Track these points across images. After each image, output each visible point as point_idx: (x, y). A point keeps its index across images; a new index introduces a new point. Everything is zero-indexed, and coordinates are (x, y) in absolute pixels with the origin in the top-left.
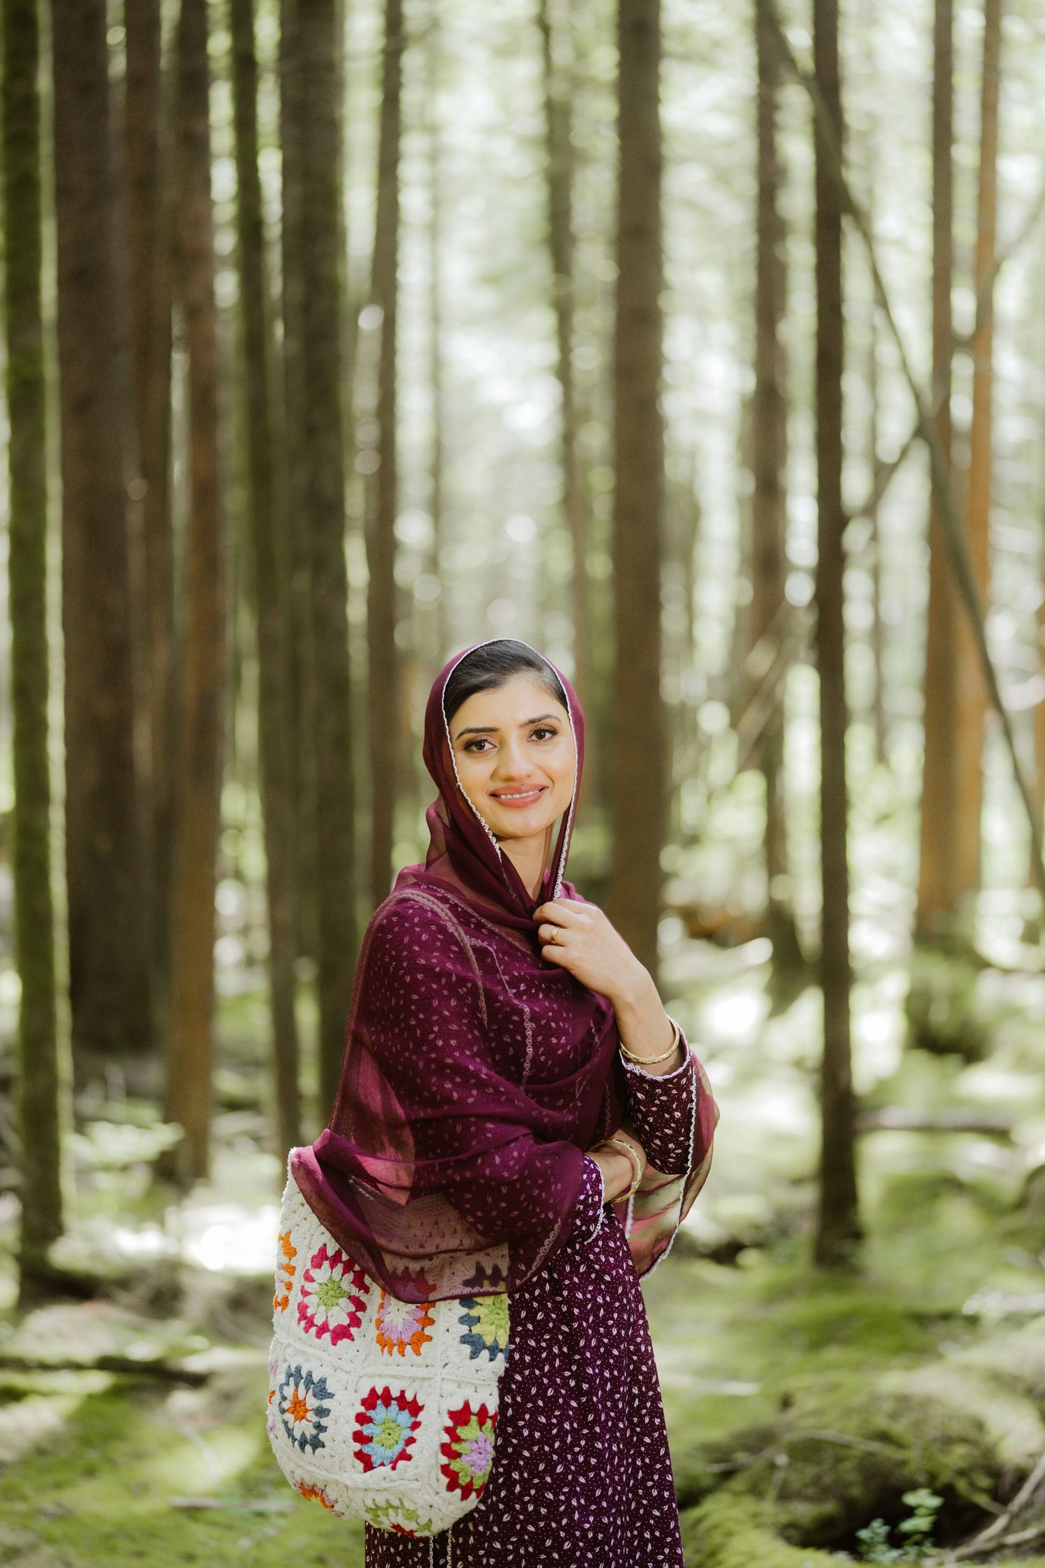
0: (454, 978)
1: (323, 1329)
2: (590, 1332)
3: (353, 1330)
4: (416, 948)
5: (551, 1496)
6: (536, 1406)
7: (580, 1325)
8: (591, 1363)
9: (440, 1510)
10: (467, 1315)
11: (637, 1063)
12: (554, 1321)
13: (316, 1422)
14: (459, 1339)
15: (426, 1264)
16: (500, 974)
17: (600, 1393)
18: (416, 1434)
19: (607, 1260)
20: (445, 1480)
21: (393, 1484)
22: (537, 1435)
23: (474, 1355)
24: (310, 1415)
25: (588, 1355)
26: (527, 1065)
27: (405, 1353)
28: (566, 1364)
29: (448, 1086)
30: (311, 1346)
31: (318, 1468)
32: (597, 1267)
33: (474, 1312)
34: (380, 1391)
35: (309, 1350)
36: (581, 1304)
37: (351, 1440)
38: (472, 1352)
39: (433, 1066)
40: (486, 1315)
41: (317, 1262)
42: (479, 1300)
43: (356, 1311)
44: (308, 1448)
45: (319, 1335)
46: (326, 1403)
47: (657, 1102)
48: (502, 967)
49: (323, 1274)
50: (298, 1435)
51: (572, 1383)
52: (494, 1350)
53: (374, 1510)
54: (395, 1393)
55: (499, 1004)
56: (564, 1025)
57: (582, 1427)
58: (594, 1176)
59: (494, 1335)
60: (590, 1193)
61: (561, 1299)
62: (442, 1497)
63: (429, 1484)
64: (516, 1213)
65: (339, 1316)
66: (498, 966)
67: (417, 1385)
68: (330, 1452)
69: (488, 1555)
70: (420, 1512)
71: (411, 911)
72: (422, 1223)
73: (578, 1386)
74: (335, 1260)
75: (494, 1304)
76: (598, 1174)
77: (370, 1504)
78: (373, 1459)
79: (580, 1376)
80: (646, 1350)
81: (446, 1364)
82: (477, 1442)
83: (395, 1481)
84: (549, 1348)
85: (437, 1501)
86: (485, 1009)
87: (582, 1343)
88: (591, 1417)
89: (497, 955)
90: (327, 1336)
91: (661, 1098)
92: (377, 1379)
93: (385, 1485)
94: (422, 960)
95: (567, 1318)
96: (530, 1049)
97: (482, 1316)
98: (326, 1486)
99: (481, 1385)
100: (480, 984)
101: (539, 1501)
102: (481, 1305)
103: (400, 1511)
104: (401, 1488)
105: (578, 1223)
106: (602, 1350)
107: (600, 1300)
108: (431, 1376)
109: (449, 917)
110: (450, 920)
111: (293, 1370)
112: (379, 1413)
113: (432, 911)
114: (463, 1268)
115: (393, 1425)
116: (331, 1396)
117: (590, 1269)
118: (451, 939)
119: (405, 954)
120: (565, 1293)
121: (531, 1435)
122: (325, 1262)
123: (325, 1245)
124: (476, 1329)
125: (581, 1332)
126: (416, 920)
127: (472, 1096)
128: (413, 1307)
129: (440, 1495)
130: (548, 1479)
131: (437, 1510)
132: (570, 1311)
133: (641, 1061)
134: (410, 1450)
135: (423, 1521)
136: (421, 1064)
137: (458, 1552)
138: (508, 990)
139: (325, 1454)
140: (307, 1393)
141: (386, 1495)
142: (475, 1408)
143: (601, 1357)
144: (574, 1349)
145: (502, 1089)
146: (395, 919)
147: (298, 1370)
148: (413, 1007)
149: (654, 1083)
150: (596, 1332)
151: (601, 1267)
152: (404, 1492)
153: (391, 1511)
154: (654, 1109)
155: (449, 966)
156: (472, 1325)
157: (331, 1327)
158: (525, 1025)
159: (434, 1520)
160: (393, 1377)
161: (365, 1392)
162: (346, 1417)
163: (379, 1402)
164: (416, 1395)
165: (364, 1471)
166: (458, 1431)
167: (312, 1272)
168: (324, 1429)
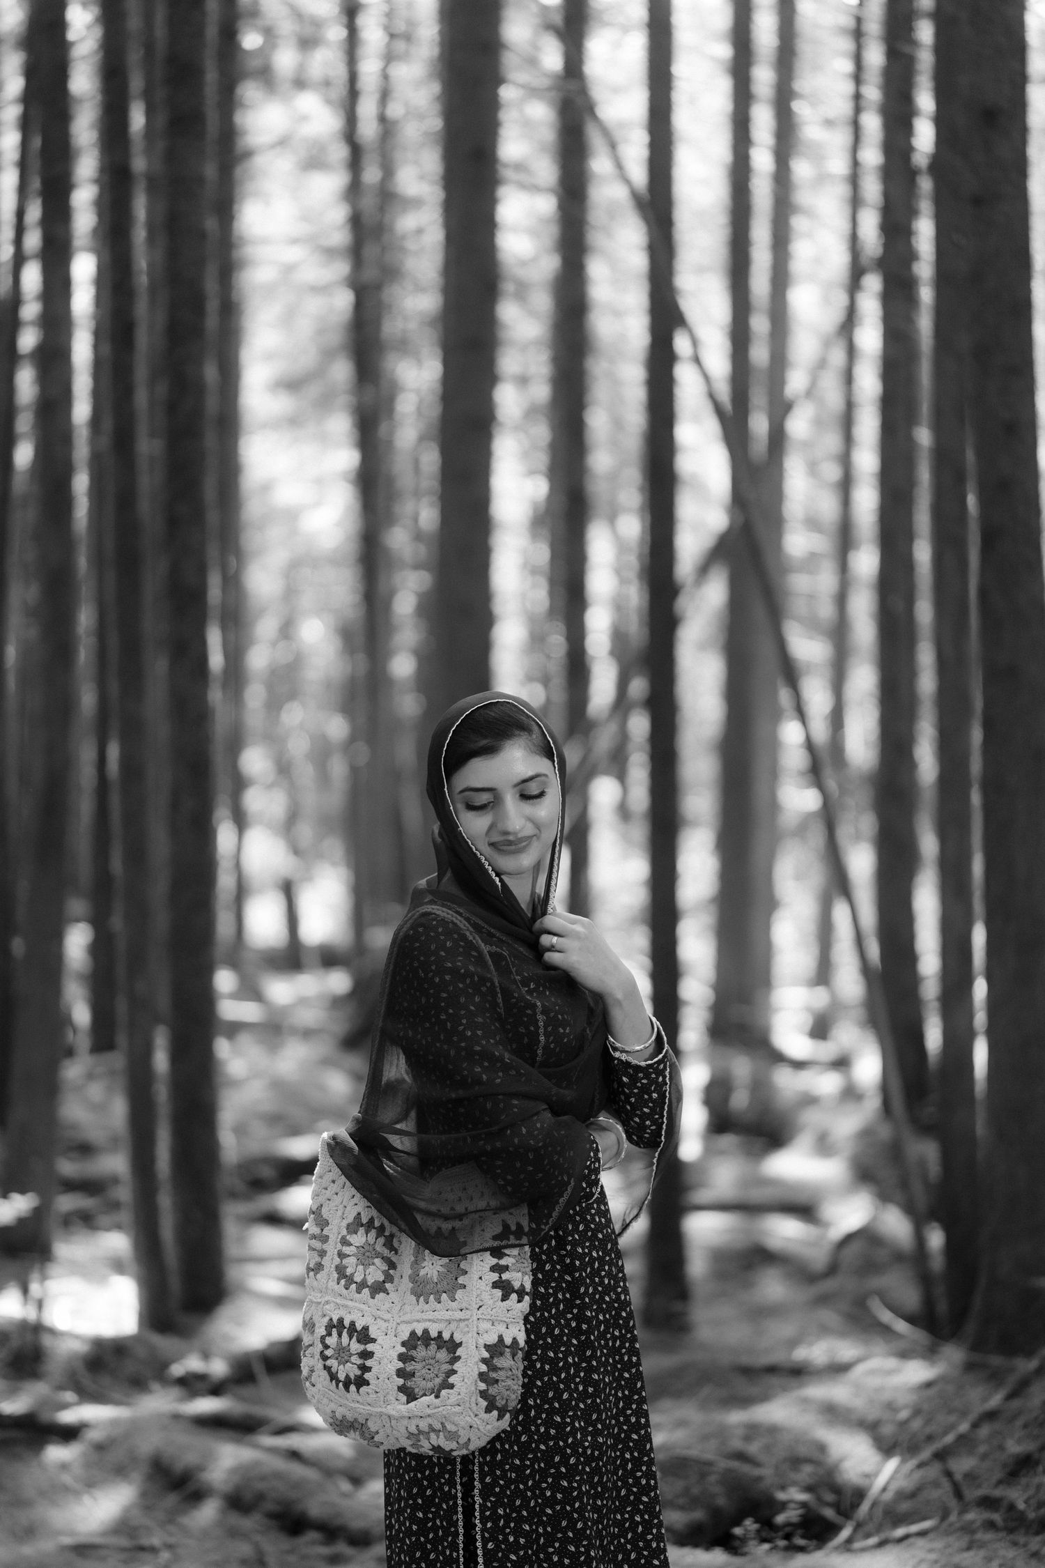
0: (476, 978)
1: (362, 1286)
2: (588, 1281)
3: (388, 1285)
4: (443, 953)
5: (558, 1419)
6: (546, 1343)
7: (581, 1275)
8: (589, 1307)
9: (479, 1430)
10: (497, 1264)
11: (623, 1051)
12: (559, 1271)
13: (360, 1364)
14: (491, 1285)
15: (457, 1224)
16: (513, 975)
18: (457, 1366)
19: (600, 1221)
20: (484, 1404)
21: (436, 1410)
22: (547, 1367)
23: (505, 1298)
24: (354, 1359)
25: (587, 1300)
26: (540, 1052)
27: (442, 1299)
28: (569, 1309)
29: (478, 1069)
30: (352, 1300)
31: (362, 1404)
32: (592, 1226)
33: (503, 1262)
34: (419, 1333)
35: (350, 1303)
36: (581, 1257)
37: (395, 1377)
38: (503, 1295)
39: (463, 1053)
40: (512, 1264)
41: (353, 1228)
42: (507, 1251)
43: (389, 1269)
44: (353, 1388)
45: (359, 1291)
46: (370, 1347)
47: (639, 1084)
48: (515, 969)
49: (359, 1239)
50: (342, 1376)
51: (574, 1324)
52: (521, 1293)
53: (416, 1435)
54: (434, 1334)
55: (515, 1000)
57: (581, 1361)
59: (520, 1280)
60: (593, 1159)
61: (565, 1253)
62: (481, 1419)
63: (470, 1408)
64: (540, 1175)
65: (375, 1273)
66: (511, 968)
67: (453, 1326)
68: (374, 1388)
69: (511, 1470)
70: (461, 1433)
71: (435, 923)
72: (452, 1189)
73: (579, 1326)
74: (370, 1225)
75: (519, 1254)
77: (413, 1429)
78: (416, 1390)
79: (580, 1318)
80: (625, 1298)
81: (480, 1307)
82: (511, 1370)
83: (439, 1407)
84: (555, 1295)
85: (476, 1422)
86: (501, 1005)
87: (582, 1290)
88: (589, 1353)
89: (511, 959)
90: (366, 1291)
91: (643, 1081)
92: (415, 1324)
93: (429, 1411)
94: (449, 964)
95: (570, 1269)
96: (542, 1038)
97: (510, 1265)
98: (367, 1420)
99: (512, 1322)
100: (497, 984)
101: (549, 1423)
102: (508, 1255)
103: (441, 1433)
104: (444, 1413)
105: (584, 1185)
106: (597, 1296)
107: (595, 1254)
108: (467, 1317)
109: (468, 927)
111: (335, 1321)
112: (421, 1352)
113: (452, 922)
114: (491, 1225)
115: (433, 1362)
116: (374, 1341)
117: (587, 1228)
118: (471, 946)
119: (433, 958)
120: (569, 1248)
121: (542, 1367)
122: (361, 1228)
123: (359, 1214)
124: (505, 1276)
125: (581, 1281)
127: (499, 1077)
128: (446, 1260)
129: (480, 1416)
130: (557, 1405)
131: (476, 1430)
132: (572, 1263)
133: (627, 1049)
134: (451, 1380)
135: (462, 1441)
136: (452, 1053)
137: (486, 1469)
138: (522, 988)
139: (370, 1391)
140: (350, 1340)
141: (430, 1420)
142: (508, 1341)
143: (597, 1302)
144: (576, 1295)
145: (522, 1071)
146: (421, 930)
147: (341, 1321)
148: (443, 1004)
149: (638, 1068)
150: (593, 1281)
151: (595, 1227)
152: (447, 1416)
153: (433, 1436)
154: (636, 1091)
155: (472, 968)
156: (503, 1273)
157: (369, 1284)
158: (538, 1018)
159: (473, 1439)
160: (430, 1320)
161: (405, 1336)
162: (389, 1357)
163: (419, 1343)
164: (452, 1336)
165: (408, 1402)
166: (494, 1361)
167: (348, 1237)
168: (369, 1369)
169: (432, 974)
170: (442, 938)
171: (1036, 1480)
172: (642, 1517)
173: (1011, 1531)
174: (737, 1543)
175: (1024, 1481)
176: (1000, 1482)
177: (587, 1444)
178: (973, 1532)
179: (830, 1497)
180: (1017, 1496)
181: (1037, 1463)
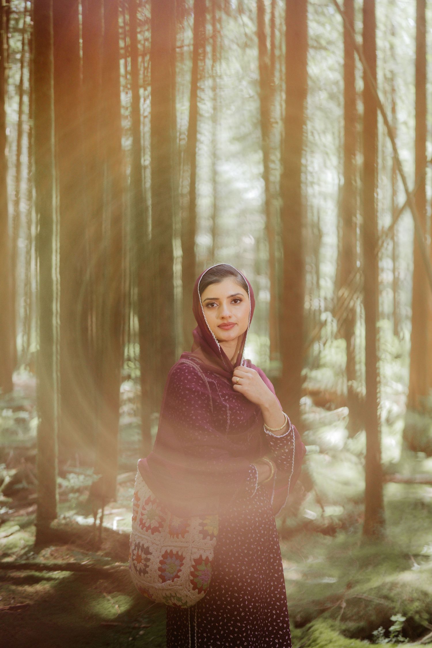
0: (200, 393)
2: (253, 531)
3: (160, 529)
4: (186, 381)
5: (237, 595)
7: (249, 529)
8: (253, 543)
10: (202, 523)
11: (270, 431)
12: (238, 527)
13: (145, 564)
14: (199, 532)
16: (218, 392)
17: (256, 555)
18: (182, 568)
19: (260, 504)
20: (192, 586)
21: (172, 587)
23: (204, 538)
24: (143, 561)
25: (252, 540)
26: (228, 427)
27: (179, 537)
28: (243, 544)
29: (196, 434)
30: (144, 535)
31: (146, 581)
32: (256, 506)
33: (205, 522)
34: (169, 551)
36: (250, 520)
37: (158, 571)
39: (191, 427)
40: (210, 523)
41: (147, 503)
44: (142, 574)
45: (147, 531)
46: (149, 556)
47: (278, 446)
48: (219, 389)
49: (149, 507)
50: (138, 568)
51: (245, 551)
52: (212, 536)
53: (166, 597)
54: (174, 552)
55: (217, 404)
56: (243, 413)
57: (248, 568)
58: (254, 471)
59: (213, 530)
60: (252, 477)
62: (191, 593)
63: (186, 587)
65: (155, 523)
66: (217, 389)
67: (183, 549)
68: (150, 575)
69: (211, 617)
70: (183, 598)
71: (185, 367)
73: (248, 552)
74: (154, 502)
75: (213, 519)
76: (255, 470)
77: (164, 595)
78: (166, 577)
81: (194, 541)
82: (205, 571)
83: (173, 586)
85: (189, 594)
86: (212, 405)
87: (249, 536)
88: (253, 565)
89: (217, 385)
90: (150, 531)
91: (280, 444)
92: (168, 547)
93: (169, 587)
94: (188, 386)
96: (229, 421)
97: (208, 523)
98: (149, 589)
99: (207, 549)
100: (210, 396)
101: (232, 596)
102: (207, 519)
103: (175, 598)
104: (175, 589)
105: (247, 489)
106: (257, 539)
107: (257, 519)
108: (188, 546)
110: (200, 371)
111: (137, 543)
112: (169, 560)
113: (193, 367)
115: (173, 565)
116: (151, 554)
117: (253, 507)
118: (200, 378)
119: (182, 383)
120: (243, 516)
122: (150, 503)
123: (150, 496)
124: (206, 528)
125: (249, 531)
126: (186, 371)
127: (205, 438)
129: (191, 591)
130: (235, 588)
131: (189, 598)
132: (245, 523)
133: (272, 430)
134: (179, 574)
135: (184, 602)
136: (187, 426)
137: (199, 615)
138: (221, 398)
139: (148, 576)
140: (142, 553)
141: (170, 592)
142: (204, 558)
143: (256, 542)
144: (246, 538)
145: (217, 436)
146: (178, 371)
147: (139, 543)
148: (184, 404)
149: (277, 439)
150: (255, 531)
152: (177, 590)
154: (277, 448)
155: (199, 388)
156: (204, 526)
157: (152, 528)
158: (227, 412)
159: (188, 601)
160: (174, 546)
161: (163, 552)
162: (156, 561)
163: (168, 556)
164: (182, 554)
165: (163, 583)
166: (197, 567)
167: (145, 506)
168: (148, 566)
169: (180, 390)
170: (187, 374)
172: (279, 640)
177: (251, 607)
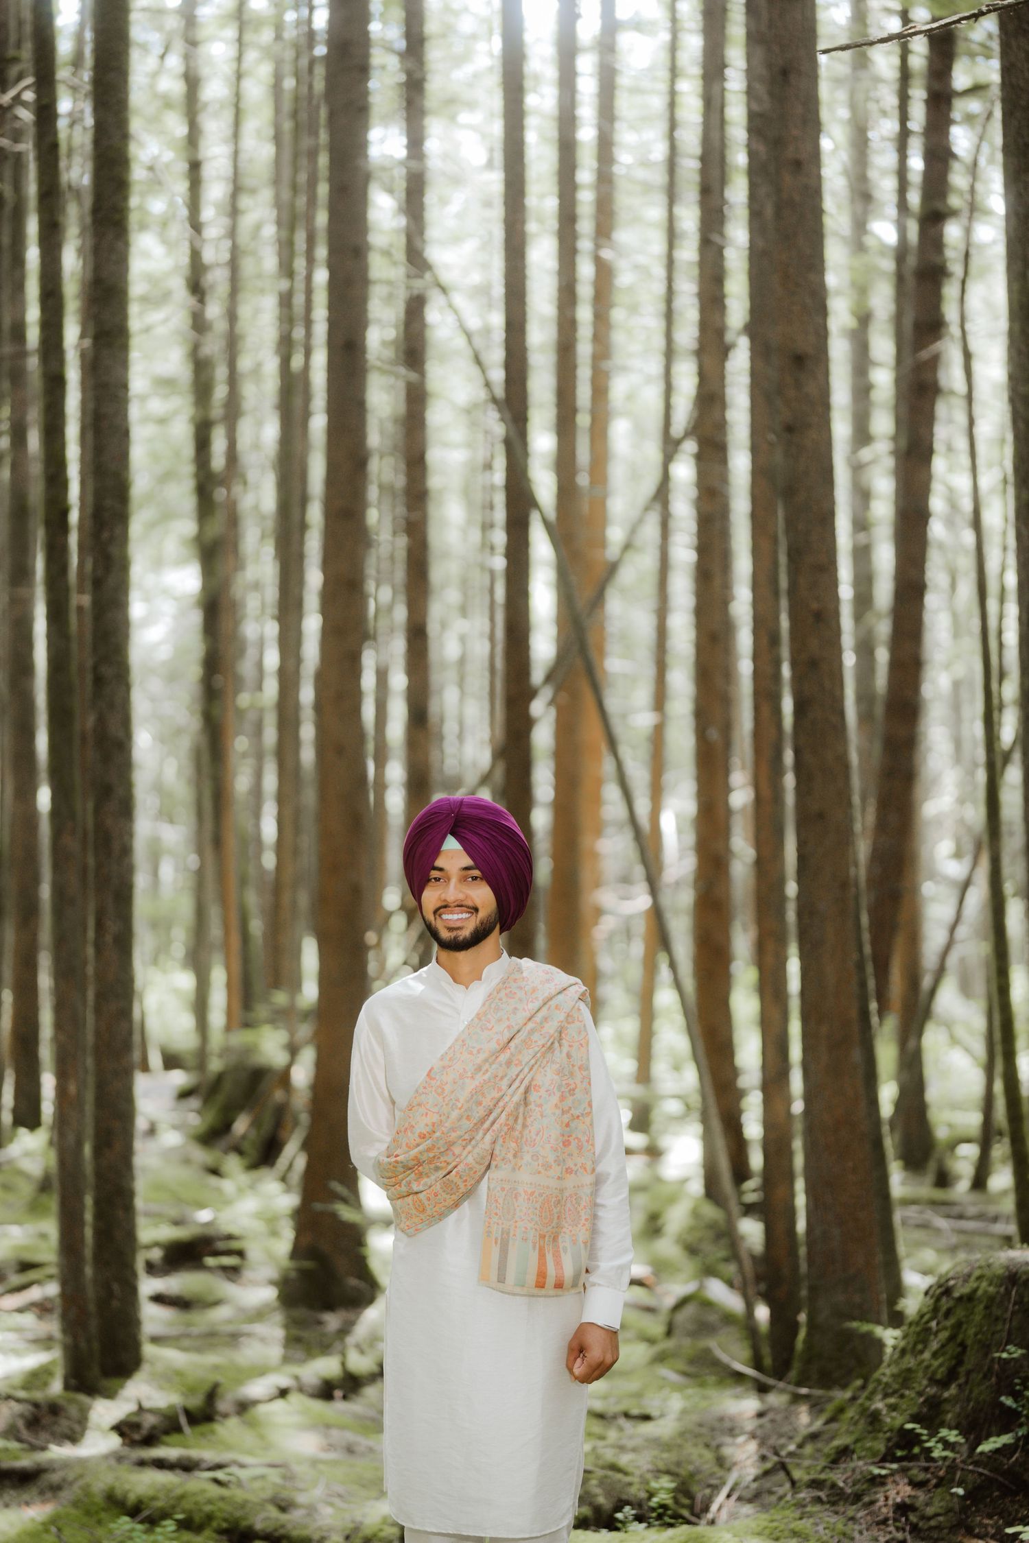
171: (852, 1465)
173: (833, 1504)
174: (619, 1525)
175: (843, 1466)
176: (824, 1468)
178: (804, 1506)
179: (686, 1501)
180: (838, 1477)
181: (853, 1452)
